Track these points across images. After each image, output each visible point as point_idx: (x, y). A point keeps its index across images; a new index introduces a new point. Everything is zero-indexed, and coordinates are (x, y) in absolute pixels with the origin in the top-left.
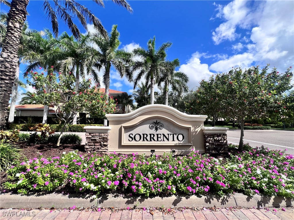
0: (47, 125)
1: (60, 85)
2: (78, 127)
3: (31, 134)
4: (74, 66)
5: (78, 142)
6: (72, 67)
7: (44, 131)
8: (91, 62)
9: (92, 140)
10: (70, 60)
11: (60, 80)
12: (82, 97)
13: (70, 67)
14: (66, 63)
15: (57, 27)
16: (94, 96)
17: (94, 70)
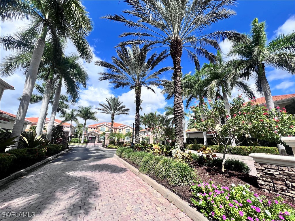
0: (209, 149)
1: (212, 112)
2: (238, 149)
3: (199, 155)
4: (219, 87)
5: (245, 170)
6: (217, 88)
7: (208, 154)
8: (235, 75)
9: (266, 174)
10: (214, 83)
11: (211, 107)
12: (237, 120)
13: (215, 89)
14: (211, 88)
15: (198, 63)
16: (253, 114)
17: (242, 82)
